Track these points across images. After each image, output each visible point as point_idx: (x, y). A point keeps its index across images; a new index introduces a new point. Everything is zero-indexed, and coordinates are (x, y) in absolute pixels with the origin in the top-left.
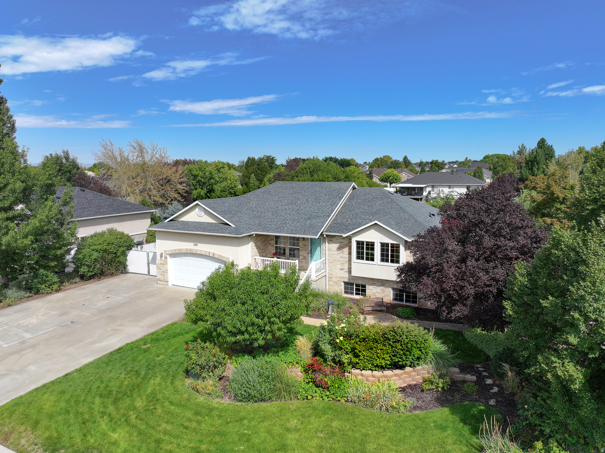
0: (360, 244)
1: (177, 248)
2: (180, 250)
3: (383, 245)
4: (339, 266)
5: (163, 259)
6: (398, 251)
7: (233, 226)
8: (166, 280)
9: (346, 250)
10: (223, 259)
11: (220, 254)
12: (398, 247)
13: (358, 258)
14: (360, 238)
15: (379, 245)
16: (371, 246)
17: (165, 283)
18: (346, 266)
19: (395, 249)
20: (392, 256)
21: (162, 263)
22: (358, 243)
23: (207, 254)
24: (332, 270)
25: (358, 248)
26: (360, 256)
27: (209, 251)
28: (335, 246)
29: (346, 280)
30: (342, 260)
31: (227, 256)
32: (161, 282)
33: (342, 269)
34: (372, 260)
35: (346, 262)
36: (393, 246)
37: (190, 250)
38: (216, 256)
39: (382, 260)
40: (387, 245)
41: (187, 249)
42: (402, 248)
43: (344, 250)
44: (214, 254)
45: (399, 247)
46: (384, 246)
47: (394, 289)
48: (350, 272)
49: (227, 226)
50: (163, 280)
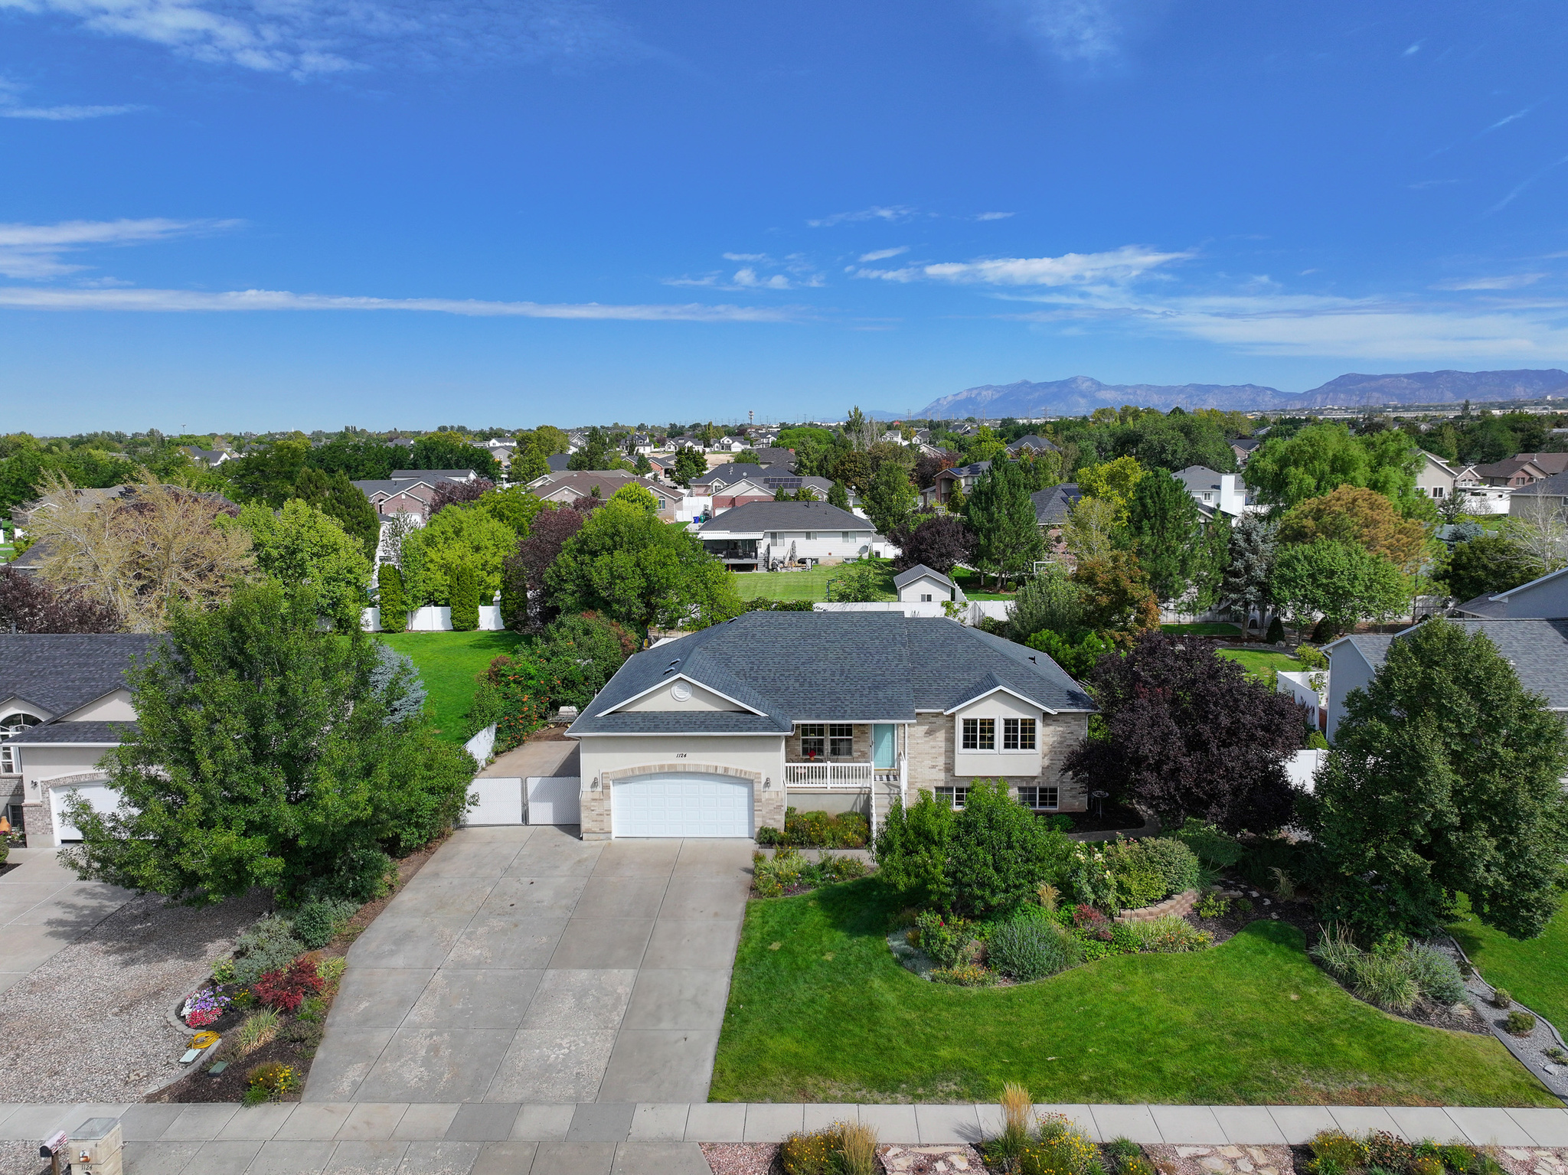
0: (970, 725)
1: (637, 765)
2: (644, 768)
3: (1007, 722)
4: (928, 763)
5: (599, 789)
6: (1033, 730)
7: (763, 715)
8: (606, 830)
9: (941, 735)
10: (747, 777)
11: (740, 768)
12: (1033, 722)
13: (966, 746)
14: (970, 715)
15: (1003, 722)
16: (988, 725)
17: (602, 836)
18: (941, 761)
19: (1029, 727)
20: (1023, 738)
21: (597, 796)
22: (966, 722)
23: (712, 771)
24: (915, 770)
25: (966, 730)
26: (969, 742)
27: (715, 764)
28: (922, 729)
29: (941, 784)
30: (934, 751)
31: (755, 770)
32: (594, 836)
33: (934, 767)
34: (991, 747)
35: (940, 754)
36: (1024, 722)
37: (670, 766)
38: (731, 773)
39: (1007, 746)
40: (1015, 721)
41: (662, 767)
42: (1039, 725)
43: (938, 734)
44: (726, 769)
45: (1034, 724)
46: (1010, 724)
47: (1020, 789)
48: (949, 768)
49: (750, 716)
50: (597, 830)
